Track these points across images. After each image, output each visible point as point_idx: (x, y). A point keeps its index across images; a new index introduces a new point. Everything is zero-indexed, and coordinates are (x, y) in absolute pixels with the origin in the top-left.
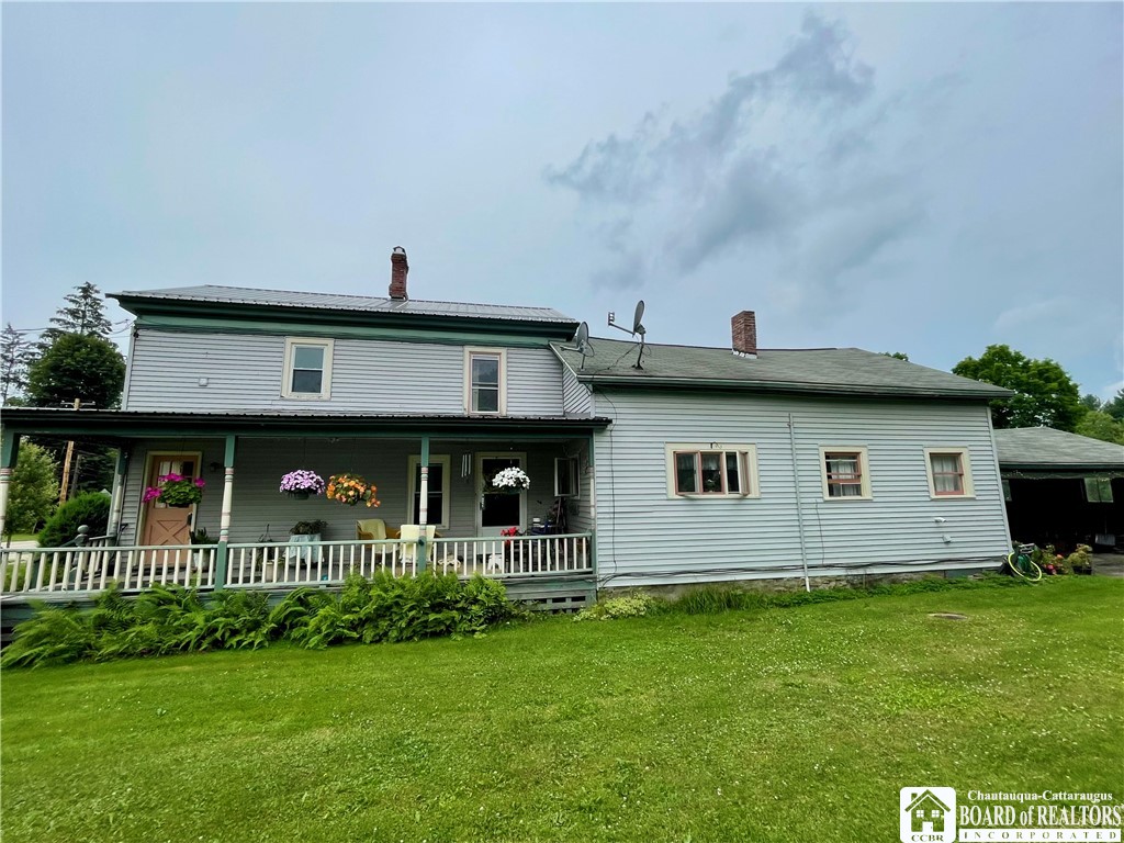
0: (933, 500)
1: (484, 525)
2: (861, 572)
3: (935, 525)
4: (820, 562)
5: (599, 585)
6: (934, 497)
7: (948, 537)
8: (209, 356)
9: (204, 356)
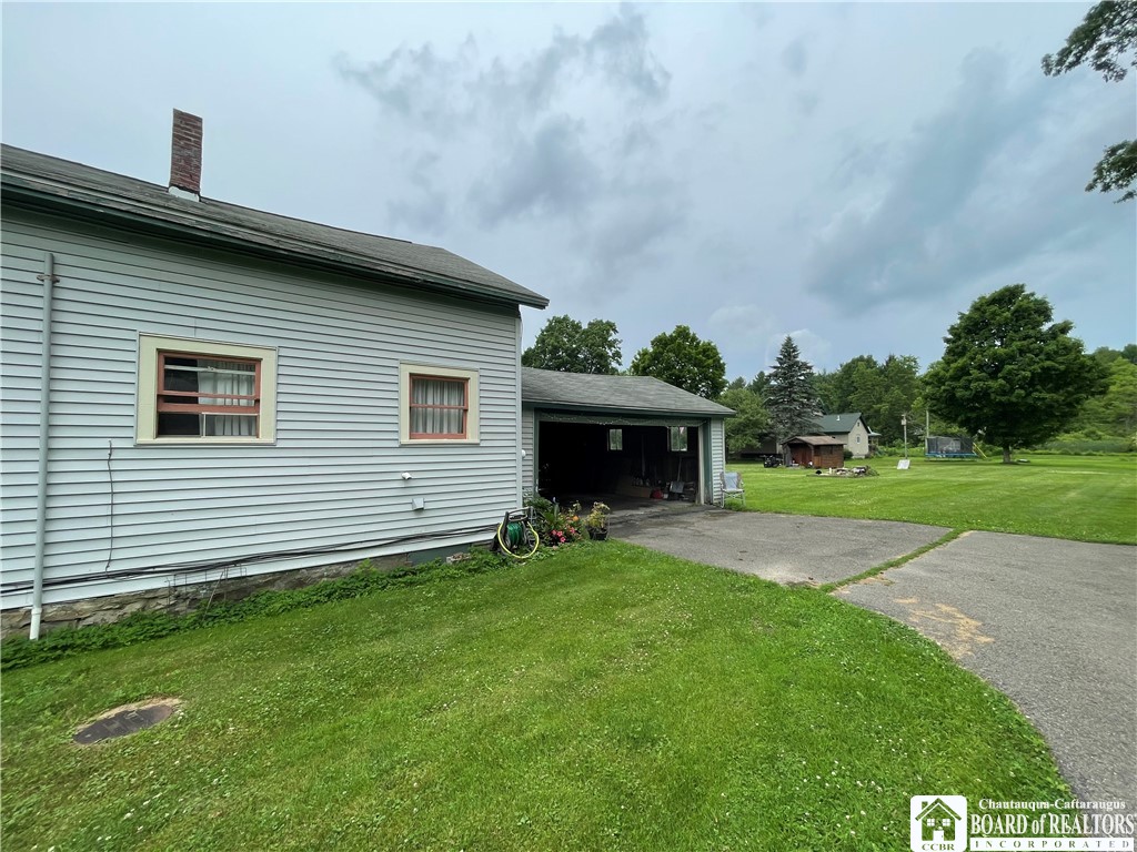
0: (403, 446)
2: (215, 576)
3: (402, 484)
4: (101, 569)
6: (406, 440)
7: (419, 503)
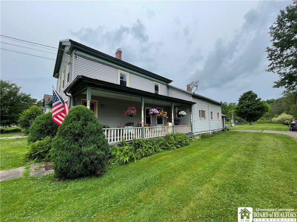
1: (158, 124)
5: (194, 134)
6: (218, 119)
7: (219, 126)
8: (98, 70)
9: (97, 70)
